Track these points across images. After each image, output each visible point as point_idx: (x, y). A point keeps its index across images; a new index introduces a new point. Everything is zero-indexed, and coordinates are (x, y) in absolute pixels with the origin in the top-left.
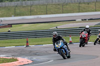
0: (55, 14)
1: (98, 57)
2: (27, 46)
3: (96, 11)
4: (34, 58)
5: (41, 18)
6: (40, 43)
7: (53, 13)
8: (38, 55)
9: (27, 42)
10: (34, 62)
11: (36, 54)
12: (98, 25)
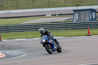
0: (25, 9)
1: (70, 51)
3: (65, 6)
4: (8, 52)
5: (11, 13)
6: (12, 37)
7: (23, 9)
8: (11, 49)
10: (7, 56)
11: (9, 48)
12: (68, 20)
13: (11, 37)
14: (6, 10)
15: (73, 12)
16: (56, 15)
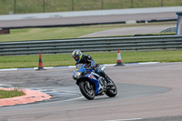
0: (87, 10)
1: (170, 89)
2: (40, 68)
3: (162, 5)
4: (55, 90)
5: (62, 18)
6: (63, 62)
7: (84, 9)
8: (61, 85)
9: (40, 61)
10: (54, 98)
11: (56, 83)
12: (167, 30)
13: (60, 63)
14: (53, 11)
15: (176, 17)
16: (144, 22)
